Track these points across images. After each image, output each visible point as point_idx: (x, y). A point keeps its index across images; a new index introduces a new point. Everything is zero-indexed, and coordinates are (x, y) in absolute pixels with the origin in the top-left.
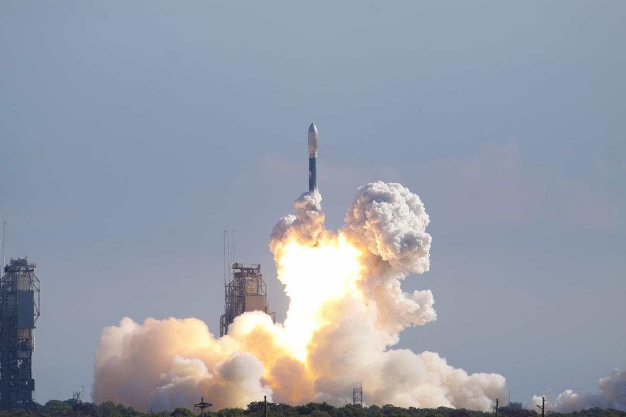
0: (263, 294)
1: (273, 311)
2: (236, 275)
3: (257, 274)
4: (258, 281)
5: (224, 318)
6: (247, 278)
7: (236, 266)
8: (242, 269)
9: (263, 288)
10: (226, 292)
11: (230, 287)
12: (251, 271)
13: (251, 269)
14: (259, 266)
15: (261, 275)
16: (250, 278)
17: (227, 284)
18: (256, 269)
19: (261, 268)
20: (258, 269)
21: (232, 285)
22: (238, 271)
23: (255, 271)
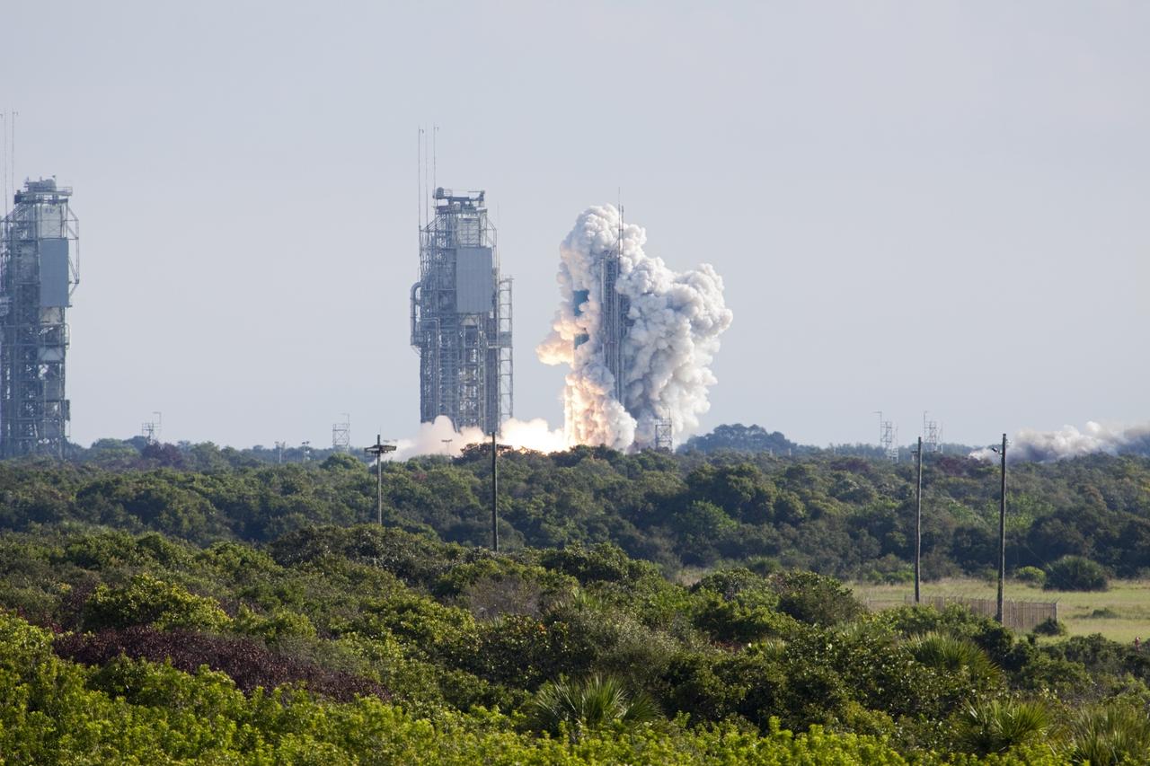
0: (489, 245)
1: (508, 277)
2: (441, 210)
3: (478, 209)
4: (479, 220)
5: (419, 289)
6: (459, 216)
7: (439, 194)
8: (451, 199)
9: (490, 234)
10: (421, 244)
11: (428, 231)
12: (467, 203)
13: (467, 199)
14: (482, 194)
15: (486, 211)
16: (465, 216)
17: (423, 227)
18: (477, 200)
19: (485, 196)
20: (481, 199)
21: (432, 228)
22: (444, 202)
23: (475, 204)
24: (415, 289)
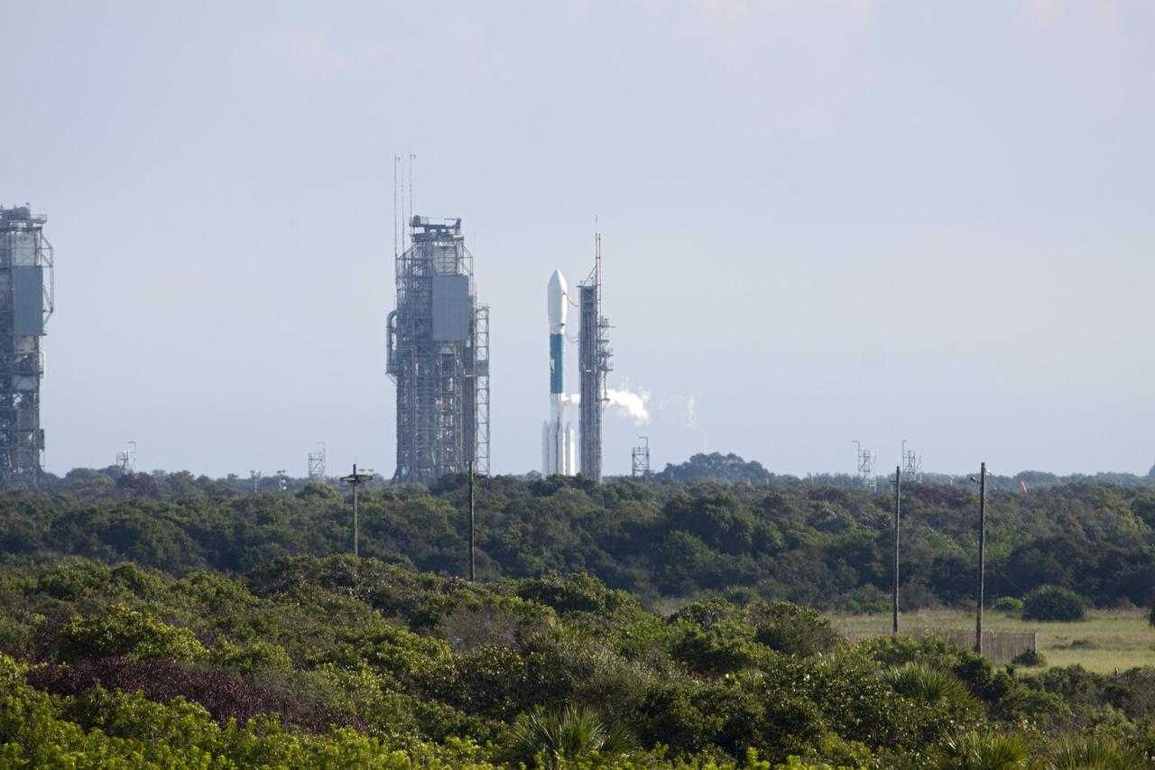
0: (465, 273)
1: (485, 305)
2: (417, 238)
3: (455, 236)
4: (455, 248)
5: (395, 317)
6: (436, 244)
7: (416, 222)
8: (427, 227)
9: (466, 262)
10: (397, 271)
11: (404, 259)
12: (444, 230)
13: (444, 227)
14: (459, 221)
15: (462, 239)
16: (441, 244)
17: (400, 254)
18: (453, 227)
19: (462, 224)
20: (457, 226)
21: (408, 255)
22: (421, 230)
23: (452, 231)
24: (392, 316)
